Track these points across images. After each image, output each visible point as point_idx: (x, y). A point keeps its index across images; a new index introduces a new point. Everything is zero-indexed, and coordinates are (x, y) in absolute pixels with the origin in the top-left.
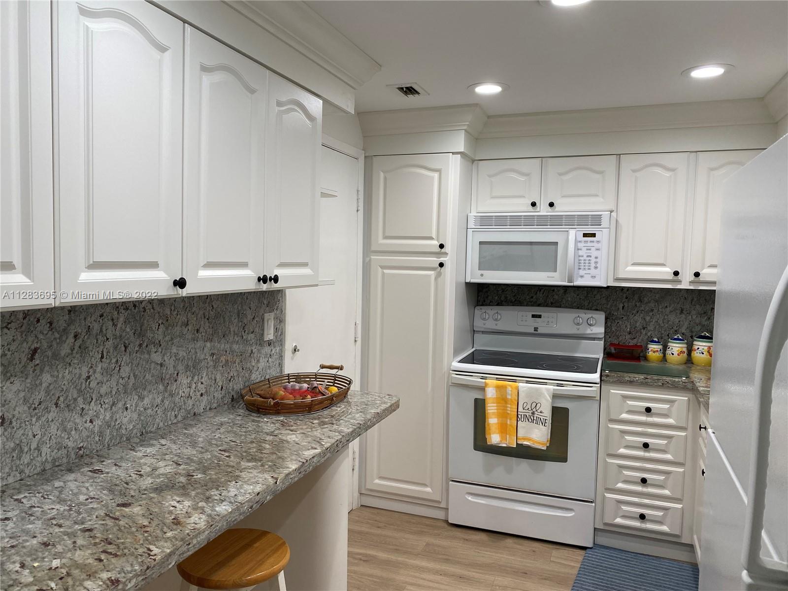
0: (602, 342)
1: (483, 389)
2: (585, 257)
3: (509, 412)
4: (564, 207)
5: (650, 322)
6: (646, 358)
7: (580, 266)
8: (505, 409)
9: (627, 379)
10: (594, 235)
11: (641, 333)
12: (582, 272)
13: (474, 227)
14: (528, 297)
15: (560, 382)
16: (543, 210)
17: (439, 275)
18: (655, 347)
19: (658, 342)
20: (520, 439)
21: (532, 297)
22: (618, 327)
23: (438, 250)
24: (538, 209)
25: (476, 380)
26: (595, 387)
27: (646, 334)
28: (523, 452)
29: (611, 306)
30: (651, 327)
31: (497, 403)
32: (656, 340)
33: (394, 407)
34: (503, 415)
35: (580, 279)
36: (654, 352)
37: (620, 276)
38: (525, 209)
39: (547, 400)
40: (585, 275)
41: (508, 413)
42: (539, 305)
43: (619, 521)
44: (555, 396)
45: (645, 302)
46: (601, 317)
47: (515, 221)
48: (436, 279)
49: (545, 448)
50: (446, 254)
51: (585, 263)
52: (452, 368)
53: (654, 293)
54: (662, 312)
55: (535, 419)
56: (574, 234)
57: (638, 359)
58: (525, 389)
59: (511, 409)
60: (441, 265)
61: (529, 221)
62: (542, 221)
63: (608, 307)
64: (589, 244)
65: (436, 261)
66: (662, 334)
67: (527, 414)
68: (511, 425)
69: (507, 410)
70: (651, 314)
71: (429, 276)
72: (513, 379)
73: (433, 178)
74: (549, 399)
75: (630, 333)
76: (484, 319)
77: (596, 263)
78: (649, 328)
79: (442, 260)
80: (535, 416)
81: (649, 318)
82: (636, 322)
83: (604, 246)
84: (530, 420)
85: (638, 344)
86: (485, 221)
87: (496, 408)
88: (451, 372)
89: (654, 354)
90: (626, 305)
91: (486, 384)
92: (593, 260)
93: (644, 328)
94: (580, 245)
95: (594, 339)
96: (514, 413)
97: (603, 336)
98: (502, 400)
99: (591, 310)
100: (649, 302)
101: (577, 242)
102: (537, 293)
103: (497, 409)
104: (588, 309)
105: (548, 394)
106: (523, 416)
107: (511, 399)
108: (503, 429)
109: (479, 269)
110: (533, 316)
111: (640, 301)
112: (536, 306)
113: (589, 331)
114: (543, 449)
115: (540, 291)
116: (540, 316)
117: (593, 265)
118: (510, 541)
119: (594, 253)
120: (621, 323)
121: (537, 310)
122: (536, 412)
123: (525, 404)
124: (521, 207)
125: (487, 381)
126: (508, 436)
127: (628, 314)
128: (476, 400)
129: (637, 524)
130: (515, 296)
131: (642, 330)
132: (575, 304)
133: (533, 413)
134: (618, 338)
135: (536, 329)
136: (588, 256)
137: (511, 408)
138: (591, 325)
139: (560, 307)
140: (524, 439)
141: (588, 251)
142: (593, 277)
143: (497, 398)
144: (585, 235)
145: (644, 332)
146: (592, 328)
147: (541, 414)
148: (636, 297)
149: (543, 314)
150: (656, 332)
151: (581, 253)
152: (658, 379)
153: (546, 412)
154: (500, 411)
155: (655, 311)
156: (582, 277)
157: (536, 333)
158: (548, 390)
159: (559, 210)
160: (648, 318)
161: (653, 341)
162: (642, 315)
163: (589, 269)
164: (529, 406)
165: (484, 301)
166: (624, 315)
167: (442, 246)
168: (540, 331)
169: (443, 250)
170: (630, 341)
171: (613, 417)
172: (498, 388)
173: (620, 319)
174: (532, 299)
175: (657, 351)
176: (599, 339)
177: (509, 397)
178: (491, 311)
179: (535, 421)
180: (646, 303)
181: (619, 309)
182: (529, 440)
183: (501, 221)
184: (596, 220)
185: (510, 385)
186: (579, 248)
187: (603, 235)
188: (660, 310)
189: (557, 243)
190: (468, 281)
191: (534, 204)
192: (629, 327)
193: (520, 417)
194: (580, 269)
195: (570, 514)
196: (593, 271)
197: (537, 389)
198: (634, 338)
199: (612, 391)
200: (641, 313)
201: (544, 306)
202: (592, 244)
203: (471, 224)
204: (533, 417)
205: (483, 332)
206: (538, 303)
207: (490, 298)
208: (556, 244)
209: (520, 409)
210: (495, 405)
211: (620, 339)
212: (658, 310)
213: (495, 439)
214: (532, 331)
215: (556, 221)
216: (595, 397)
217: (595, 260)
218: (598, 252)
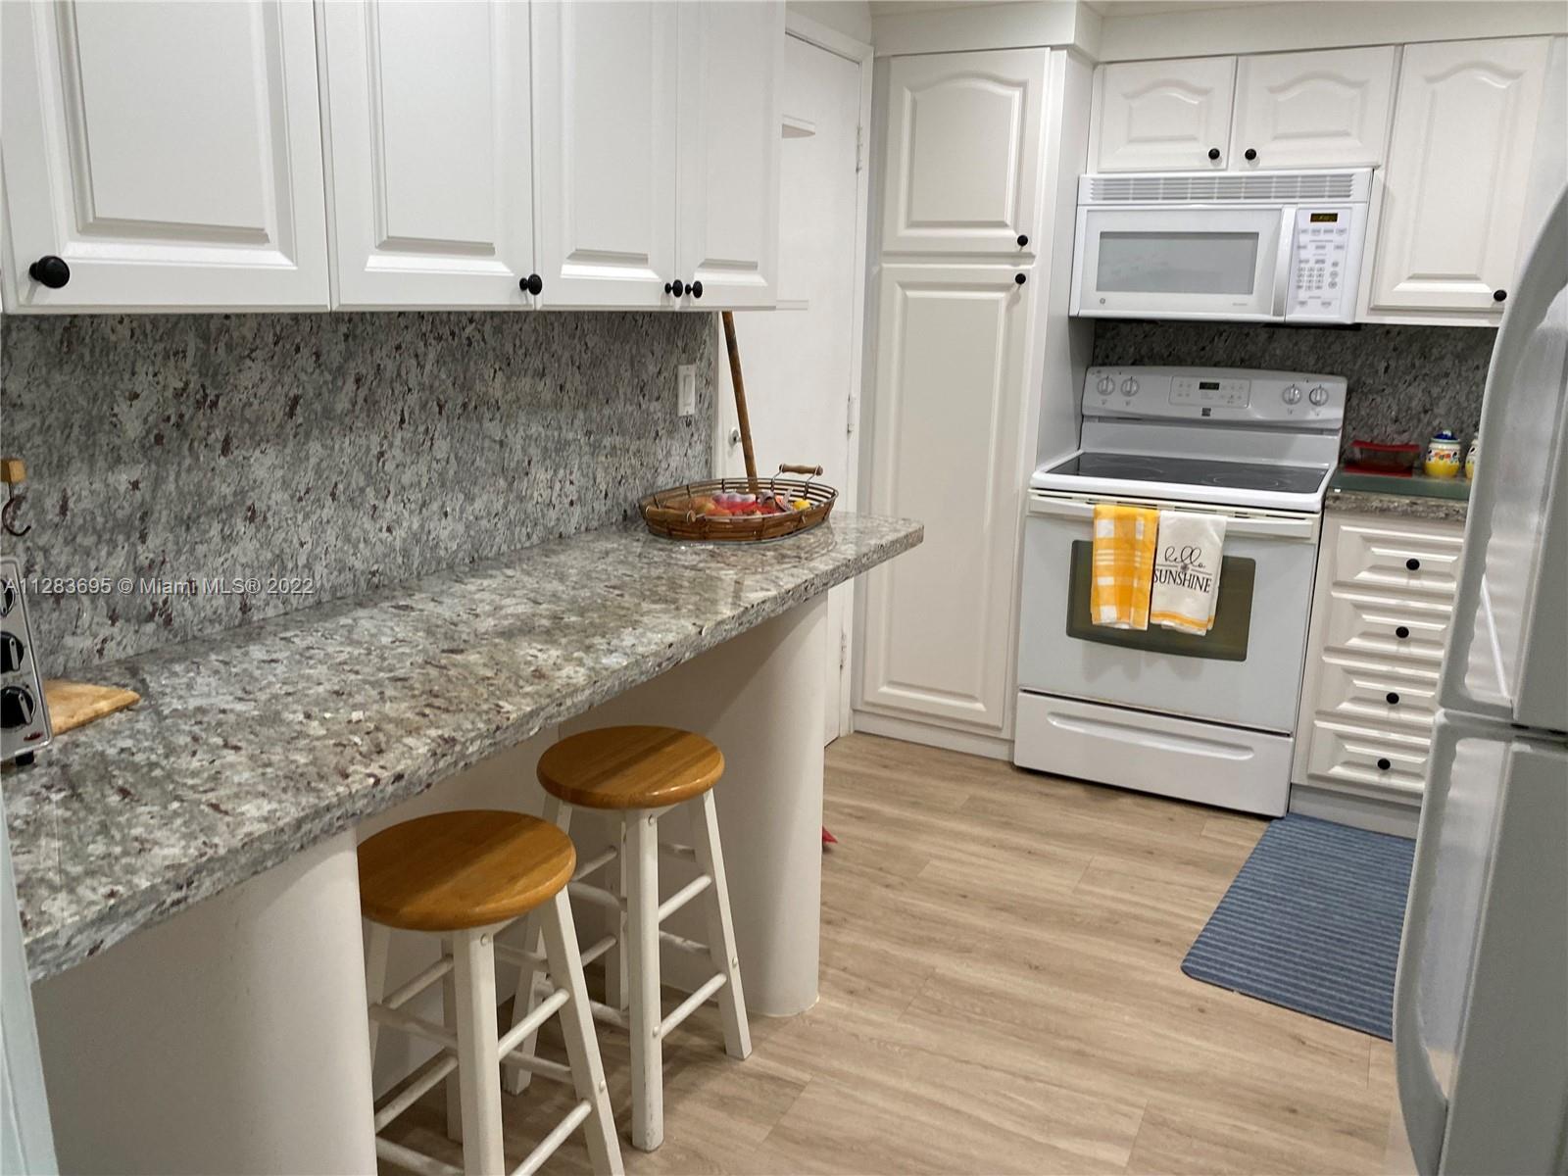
0: (1337, 438)
1: (1089, 523)
2: (1311, 264)
3: (1137, 565)
4: (1275, 161)
5: (1439, 398)
6: (1423, 470)
7: (1300, 276)
8: (1131, 559)
9: (1376, 504)
10: (1333, 217)
11: (1419, 420)
12: (1303, 295)
13: (1090, 201)
14: (1195, 348)
15: (1241, 509)
16: (1234, 166)
17: (1014, 300)
18: (1445, 447)
19: (1452, 438)
20: (1157, 616)
21: (1203, 349)
22: (1372, 409)
23: (1016, 247)
24: (1223, 165)
25: (1078, 505)
26: (1311, 519)
27: (1429, 423)
28: (1161, 641)
29: (1362, 367)
30: (1441, 409)
31: (1116, 548)
32: (1448, 433)
33: (913, 540)
34: (1126, 571)
35: (1298, 308)
36: (1442, 457)
37: (1384, 302)
38: (1196, 164)
39: (1213, 543)
40: (1310, 302)
41: (1136, 568)
42: (1216, 365)
43: (1338, 771)
44: (1230, 537)
45: (1433, 358)
46: (1338, 387)
47: (1175, 189)
48: (1009, 308)
49: (1203, 633)
50: (1031, 256)
51: (1310, 276)
52: (1033, 483)
53: (1455, 339)
54: (1467, 378)
55: (1188, 577)
56: (1292, 215)
57: (1408, 471)
58: (1172, 521)
59: (1143, 561)
60: (1021, 279)
61: (1204, 189)
62: (1230, 189)
63: (1357, 367)
64: (1322, 237)
65: (1010, 270)
66: (1463, 423)
67: (1173, 570)
68: (1140, 590)
69: (1134, 562)
70: (1443, 382)
71: (996, 302)
72: (1151, 502)
73: (1009, 99)
74: (1218, 541)
75: (1396, 421)
76: (1103, 392)
77: (1334, 274)
78: (1436, 410)
79: (1022, 268)
80: (1189, 572)
81: (1439, 390)
82: (1411, 399)
83: (1353, 240)
84: (1178, 580)
85: (1412, 443)
86: (1115, 190)
87: (1113, 557)
88: (1030, 490)
89: (1441, 462)
90: (1393, 364)
91: (1097, 513)
92: (1328, 268)
93: (1426, 412)
94: (1304, 239)
95: (1321, 431)
96: (1147, 567)
97: (1339, 425)
98: (1127, 542)
99: (1320, 373)
100: (1442, 358)
101: (1296, 231)
102: (1213, 339)
103: (1115, 560)
104: (1315, 373)
105: (1217, 531)
106: (1164, 573)
107: (1144, 542)
108: (1125, 597)
109: (1098, 289)
110: (1203, 386)
111: (1424, 356)
112: (1210, 366)
113: (1311, 416)
114: (1199, 633)
115: (1221, 335)
116: (1216, 386)
117: (1327, 279)
118: (1127, 802)
119: (1330, 255)
120: (1379, 399)
121: (1210, 375)
122: (1190, 566)
123: (1170, 551)
124: (1188, 160)
125: (1099, 507)
126: (1132, 610)
127: (1396, 382)
128: (1076, 544)
129: (1374, 777)
130: (1170, 345)
131: (1422, 415)
132: (1289, 363)
133: (1185, 568)
134: (1372, 431)
135: (1206, 412)
136: (1317, 262)
137: (1141, 557)
138: (1316, 403)
139: (1259, 367)
140: (1165, 615)
141: (1321, 251)
142: (1326, 304)
143: (1116, 540)
144: (1315, 218)
145: (1425, 419)
146: (1318, 409)
147: (1201, 570)
148: (1415, 348)
149: (1222, 383)
150: (1451, 420)
151: (1303, 254)
152: (1438, 506)
153: (1212, 568)
154: (1120, 563)
155: (1452, 375)
156: (1303, 303)
157: (1206, 421)
158: (1216, 524)
159: (1265, 166)
160: (1436, 391)
161: (1441, 436)
162: (1424, 385)
163: (1319, 288)
164: (1177, 554)
165: (1107, 357)
166: (1386, 384)
167: (1023, 241)
168: (1214, 415)
169: (1026, 249)
170: (1395, 436)
171: (1342, 577)
172: (1120, 519)
173: (1377, 393)
174: (1202, 353)
175: (1448, 456)
176: (1332, 432)
177: (1140, 537)
178: (1118, 377)
179: (1187, 583)
180: (1436, 360)
181: (1377, 372)
182: (1173, 617)
183: (1145, 189)
184: (1341, 186)
185: (1141, 515)
186: (1302, 244)
187: (1352, 215)
188: (1463, 373)
189: (1257, 234)
190: (1073, 313)
191: (1214, 155)
192: (1395, 408)
193: (1158, 574)
194: (1299, 287)
195: (1246, 757)
196: (1326, 293)
197: (1196, 523)
198: (1404, 431)
199: (1344, 528)
200: (1424, 380)
201: (1226, 366)
202: (1328, 237)
203: (1086, 196)
204: (1183, 576)
205: (1101, 419)
206: (1216, 359)
207: (1119, 349)
208: (1255, 236)
209: (1160, 559)
210: (1112, 551)
211: (1376, 432)
212: (1460, 375)
213: (1106, 614)
214: (1199, 415)
215: (1258, 189)
216: (1308, 539)
217: (1332, 269)
218: (1340, 251)
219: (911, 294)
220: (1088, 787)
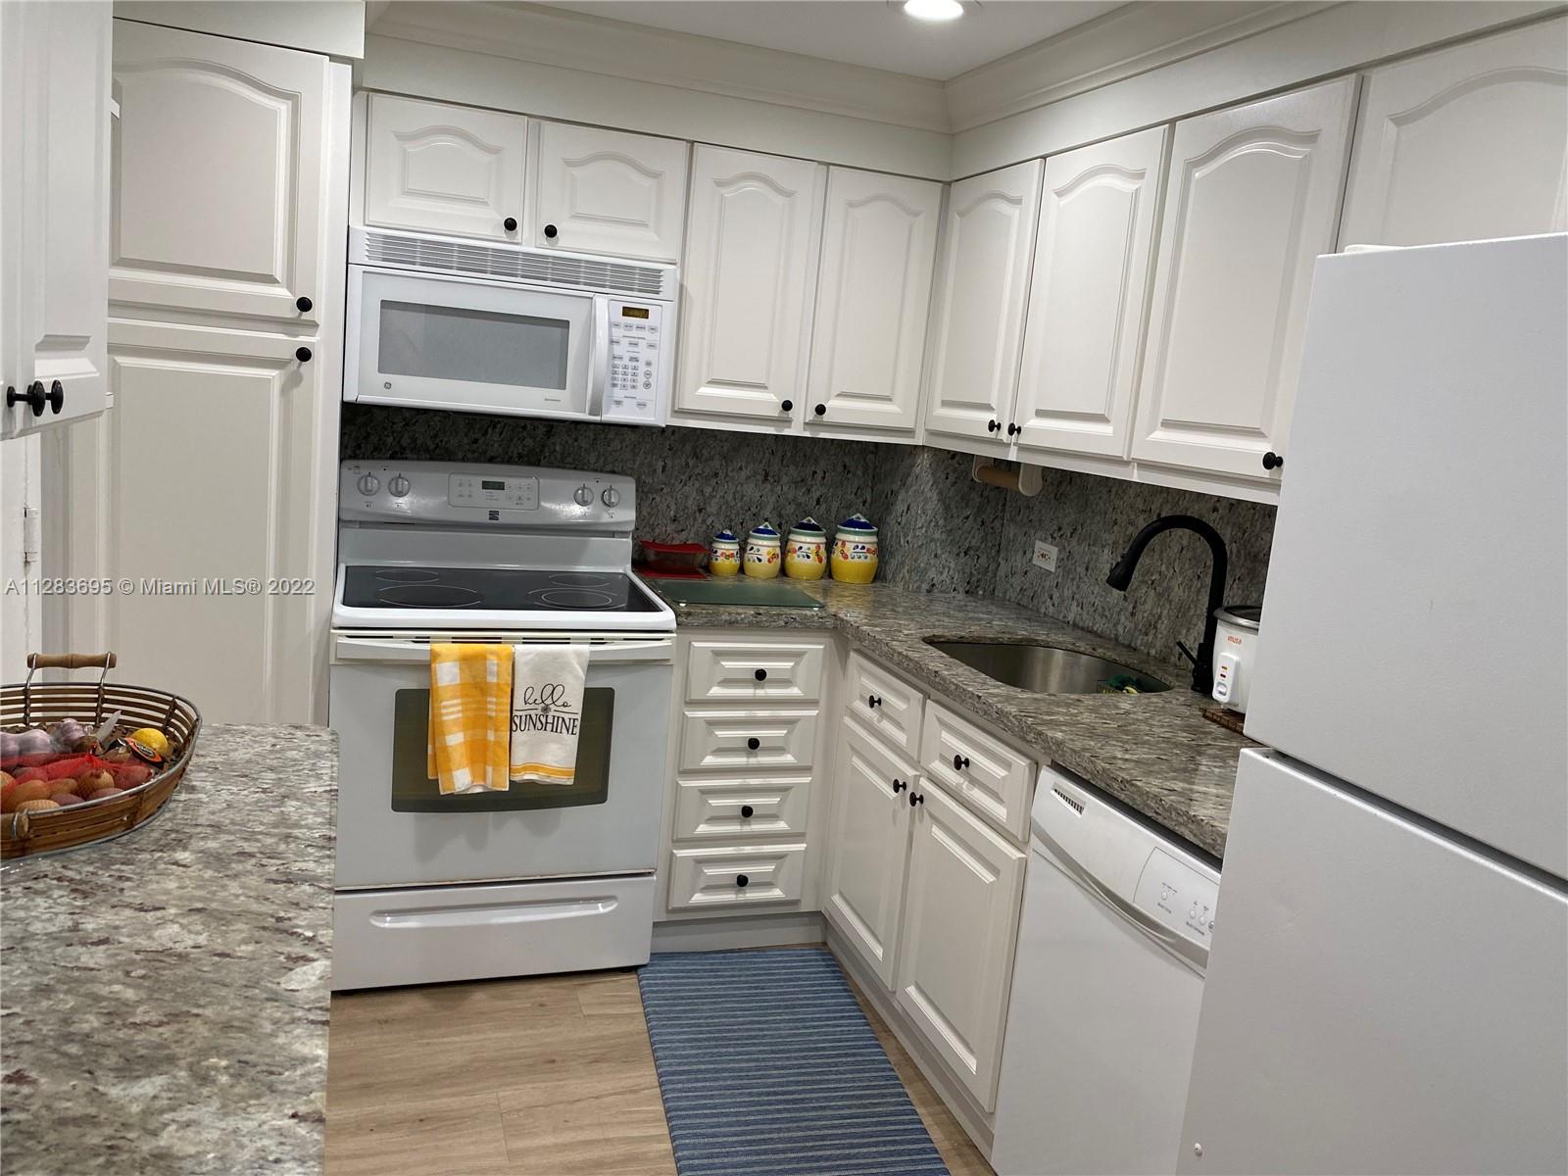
0: (629, 541)
1: (425, 667)
2: (626, 361)
3: (494, 714)
4: (575, 242)
5: (712, 497)
6: (708, 569)
7: (615, 379)
8: (482, 707)
9: (725, 617)
10: (644, 314)
11: (695, 519)
12: (618, 393)
13: (366, 261)
14: (466, 441)
15: (597, 636)
16: (529, 241)
17: (293, 382)
18: (727, 546)
19: (732, 538)
20: (518, 771)
21: (476, 441)
22: (652, 509)
23: (292, 312)
24: (518, 239)
25: (402, 646)
26: (669, 639)
27: (704, 521)
28: (528, 797)
29: (642, 464)
30: (712, 509)
31: (463, 696)
32: (729, 533)
34: (478, 721)
35: (614, 406)
36: (728, 557)
37: (687, 405)
38: (487, 232)
39: (577, 677)
40: (625, 401)
41: (490, 718)
42: (491, 460)
43: (699, 898)
44: (594, 667)
45: (704, 458)
46: (627, 488)
47: (472, 259)
48: (285, 391)
49: (570, 782)
50: (314, 325)
51: (625, 374)
52: (337, 622)
53: (721, 441)
54: (732, 478)
55: (550, 720)
56: (606, 307)
58: (530, 657)
59: (497, 707)
60: (304, 355)
61: (505, 264)
62: (536, 268)
63: (636, 466)
64: (635, 333)
65: (284, 343)
66: (731, 520)
67: (533, 713)
68: (498, 743)
69: (486, 710)
70: (713, 482)
71: (268, 381)
72: (491, 636)
73: (274, 113)
74: (581, 674)
75: (674, 520)
76: (367, 492)
77: (648, 374)
78: (708, 509)
79: (304, 340)
80: (551, 714)
81: (710, 489)
82: (687, 497)
83: (666, 337)
84: (539, 725)
85: (690, 542)
86: (397, 250)
87: (460, 708)
88: (333, 631)
89: (727, 562)
90: (669, 463)
91: (434, 655)
92: (642, 368)
93: (700, 511)
94: (617, 333)
95: (613, 534)
96: (505, 714)
97: (632, 527)
98: (476, 686)
99: (601, 471)
100: (712, 458)
101: (613, 325)
102: (486, 432)
103: (462, 711)
104: (596, 471)
105: (579, 664)
106: (523, 718)
107: (498, 685)
108: (479, 753)
109: (381, 370)
110: (486, 485)
111: (696, 456)
112: (484, 462)
113: (605, 518)
114: (568, 783)
115: (495, 427)
116: (500, 486)
117: (641, 379)
119: (644, 354)
120: (658, 499)
121: (491, 472)
122: (552, 707)
123: (530, 691)
124: (478, 227)
125: (437, 647)
126: (489, 769)
127: (673, 481)
128: (401, 695)
129: (729, 897)
130: (436, 436)
131: (697, 514)
132: (570, 460)
133: (546, 709)
134: (653, 530)
135: (494, 515)
136: (631, 359)
137: (496, 704)
138: (609, 505)
139: (537, 464)
140: (526, 769)
141: (632, 349)
142: (642, 405)
143: (463, 685)
144: (628, 312)
145: (700, 518)
146: (611, 511)
147: (565, 709)
148: (688, 447)
149: (508, 482)
150: (722, 518)
151: (618, 350)
152: (779, 615)
153: (574, 702)
154: (469, 713)
155: (722, 475)
156: (618, 403)
157: (493, 524)
158: (579, 655)
159: (567, 246)
160: (708, 490)
161: (723, 536)
162: (697, 485)
163: (634, 387)
164: (537, 695)
165: (359, 447)
166: (665, 484)
167: (304, 305)
168: (503, 519)
169: (306, 316)
170: (675, 535)
171: (695, 696)
172: (466, 661)
173: (657, 491)
174: (475, 446)
175: (732, 555)
176: (624, 534)
177: (492, 679)
178: (383, 472)
179: (549, 727)
180: (706, 460)
181: (655, 470)
182: (535, 768)
183: (437, 255)
184: (650, 281)
185: (493, 653)
186: (615, 339)
187: (662, 313)
188: (730, 474)
189: (568, 322)
190: (350, 397)
191: (511, 225)
192: (673, 507)
193: (517, 721)
194: (614, 385)
195: (601, 909)
196: (641, 393)
197: (556, 657)
198: (682, 530)
199: (696, 644)
200: (697, 480)
201: (502, 462)
202: (640, 333)
203: (360, 254)
204: (544, 719)
205: (363, 524)
206: (490, 454)
207: (374, 439)
208: (565, 324)
209: (519, 704)
210: (459, 701)
211: (657, 531)
212: (727, 475)
213: (461, 780)
214: (485, 519)
215: (567, 271)
216: (668, 660)
217: (646, 368)
218: (652, 350)
219: (124, 361)
220: (425, 992)
